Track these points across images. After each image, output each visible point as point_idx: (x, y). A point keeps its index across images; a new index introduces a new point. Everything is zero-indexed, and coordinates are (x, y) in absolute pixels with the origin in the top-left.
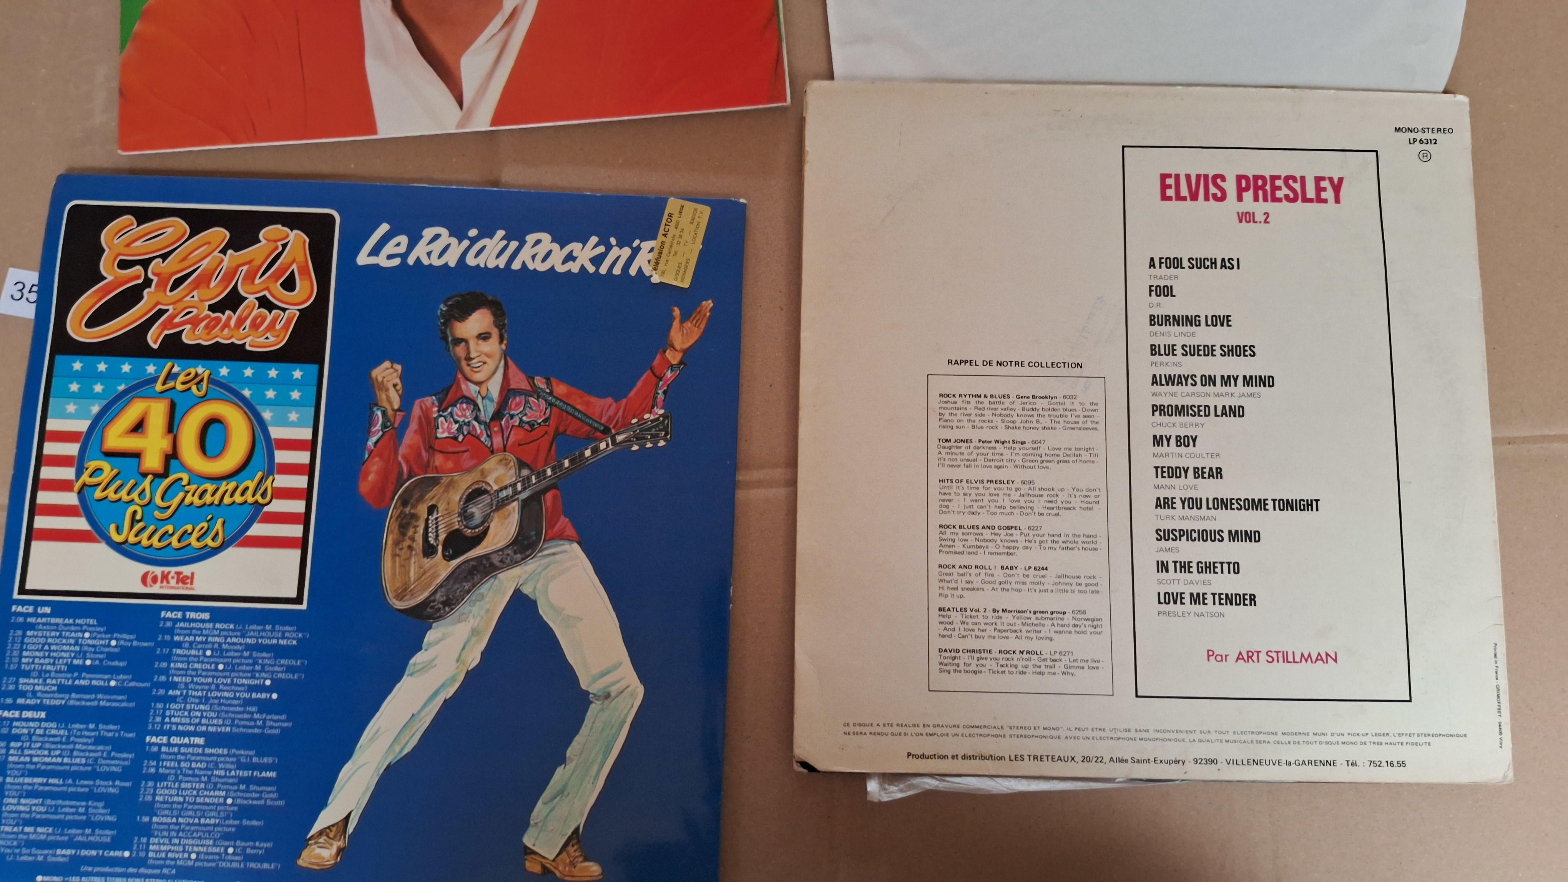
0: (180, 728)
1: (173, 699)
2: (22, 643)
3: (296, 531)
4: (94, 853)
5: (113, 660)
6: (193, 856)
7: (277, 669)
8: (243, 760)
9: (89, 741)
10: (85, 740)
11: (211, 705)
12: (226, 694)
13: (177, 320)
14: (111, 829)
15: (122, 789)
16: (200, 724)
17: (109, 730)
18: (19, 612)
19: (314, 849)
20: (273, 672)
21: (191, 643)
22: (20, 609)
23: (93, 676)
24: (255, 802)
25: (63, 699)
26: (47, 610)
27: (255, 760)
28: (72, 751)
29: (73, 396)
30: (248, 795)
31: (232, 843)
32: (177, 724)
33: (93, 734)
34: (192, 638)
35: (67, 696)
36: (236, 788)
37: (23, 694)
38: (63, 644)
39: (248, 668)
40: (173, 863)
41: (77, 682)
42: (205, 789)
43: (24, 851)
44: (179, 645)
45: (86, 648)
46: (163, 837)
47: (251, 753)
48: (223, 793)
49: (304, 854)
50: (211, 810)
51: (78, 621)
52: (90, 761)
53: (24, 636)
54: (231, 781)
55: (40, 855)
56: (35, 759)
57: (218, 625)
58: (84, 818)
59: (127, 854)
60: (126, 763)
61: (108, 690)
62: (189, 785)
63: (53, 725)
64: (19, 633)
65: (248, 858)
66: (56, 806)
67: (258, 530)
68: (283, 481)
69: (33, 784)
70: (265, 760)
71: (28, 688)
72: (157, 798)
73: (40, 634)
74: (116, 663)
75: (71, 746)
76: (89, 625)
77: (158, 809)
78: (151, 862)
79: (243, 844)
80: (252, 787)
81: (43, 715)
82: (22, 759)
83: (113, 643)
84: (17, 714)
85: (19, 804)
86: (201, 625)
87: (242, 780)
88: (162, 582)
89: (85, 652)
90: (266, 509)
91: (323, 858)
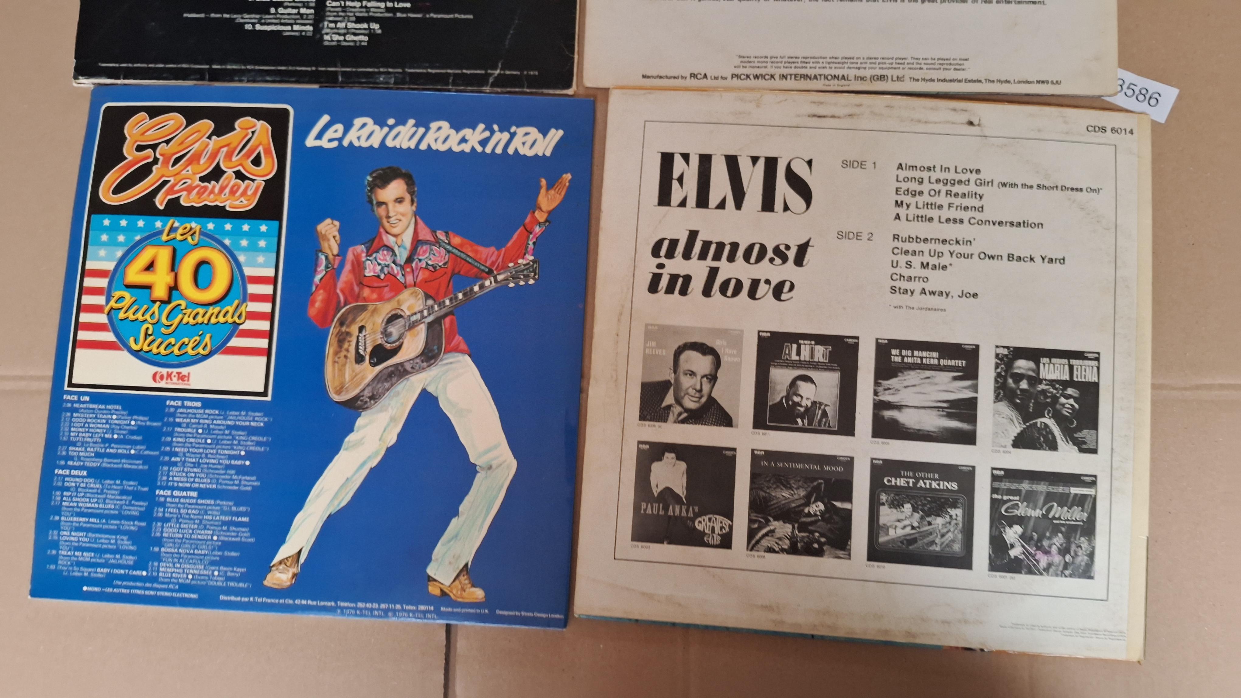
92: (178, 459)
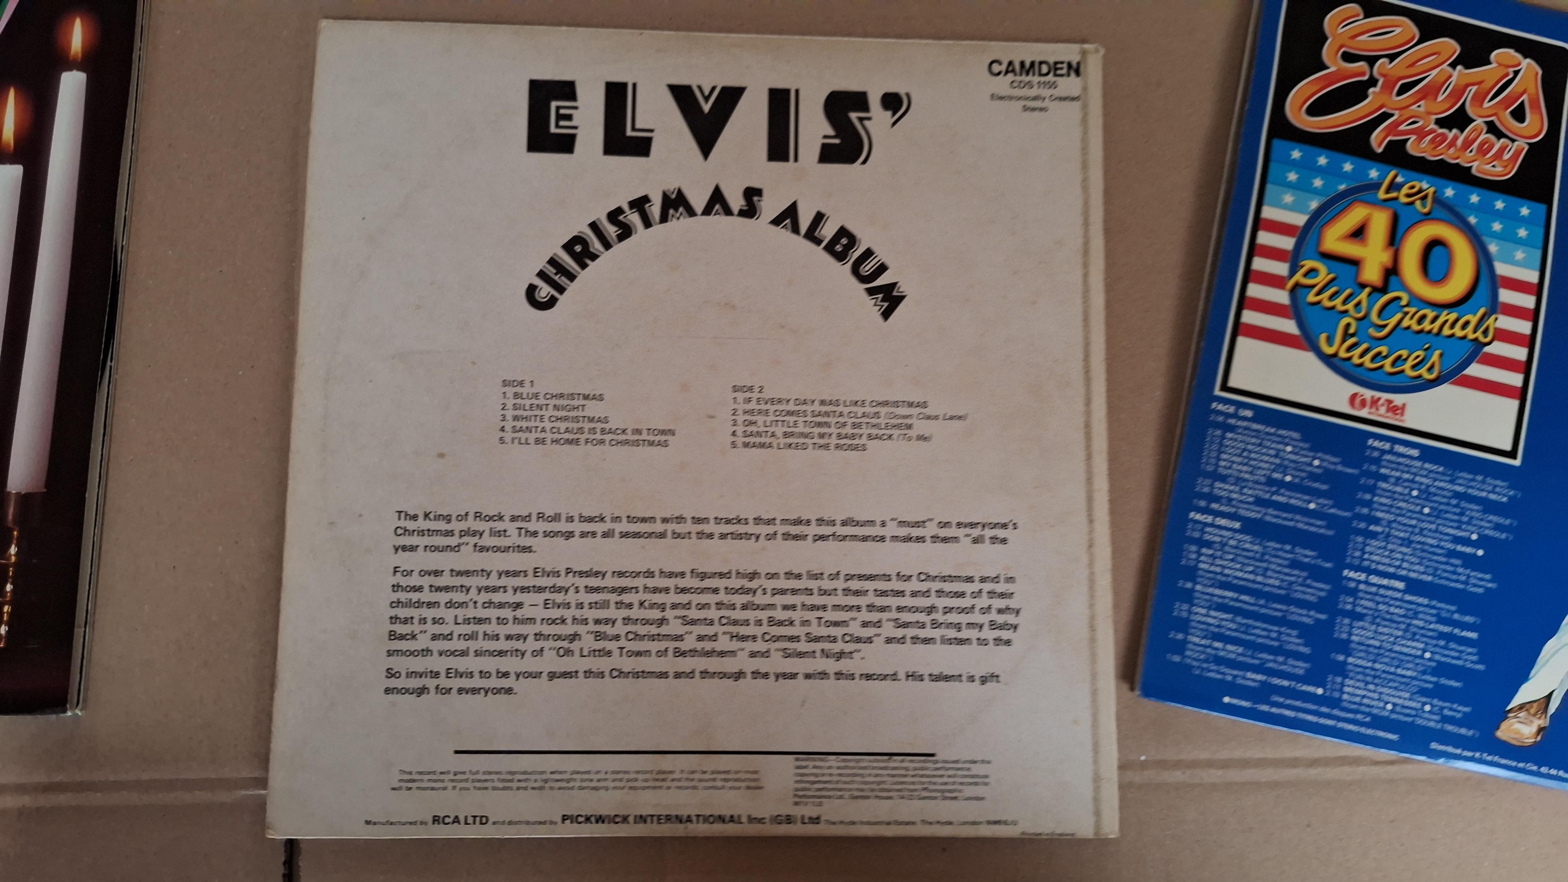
0: (1381, 568)
1: (1374, 535)
2: (1221, 445)
3: (1515, 379)
4: (1286, 683)
5: (1315, 481)
6: (1389, 707)
7: (1483, 523)
8: (1444, 614)
9: (1286, 563)
10: (1280, 561)
11: (1415, 549)
12: (1430, 541)
13: (1402, 127)
14: (1306, 662)
15: (1317, 620)
16: (1399, 567)
17: (1307, 555)
18: (1218, 410)
19: (1512, 725)
20: (1481, 527)
21: (1398, 479)
22: (1220, 407)
23: (1293, 494)
24: (1454, 662)
25: (1259, 512)
26: (1249, 413)
27: (1456, 616)
28: (1267, 569)
29: (1291, 186)
30: (1446, 652)
31: (1428, 700)
32: (1378, 563)
33: (1289, 556)
34: (1398, 474)
35: (1263, 510)
36: (1434, 642)
37: (1218, 499)
38: (1263, 454)
39: (1456, 517)
40: (1368, 710)
41: (1274, 498)
42: (1403, 637)
43: (1213, 667)
44: (1385, 478)
45: (1286, 463)
46: (1359, 680)
47: (1453, 608)
48: (1422, 646)
49: (1504, 725)
50: (1408, 662)
51: (1282, 432)
52: (1285, 584)
53: (1223, 437)
54: (1430, 634)
55: (1229, 674)
56: (1227, 571)
57: (1427, 465)
58: (1276, 644)
59: (1320, 691)
60: (1323, 594)
61: (1306, 512)
62: (1386, 630)
63: (1248, 538)
64: (1218, 432)
65: (1445, 719)
66: (1248, 626)
67: (1475, 370)
68: (1506, 322)
69: (1224, 597)
70: (1468, 619)
71: (1223, 493)
72: (1354, 638)
73: (1240, 437)
74: (1316, 485)
75: (1264, 565)
76: (1292, 439)
77: (1355, 649)
78: (1345, 704)
79: (1440, 703)
80: (1452, 645)
81: (1237, 525)
82: (1212, 568)
83: (1316, 463)
84: (1210, 519)
85: (1207, 615)
86: (1408, 462)
87: (1442, 636)
88: (1371, 407)
89: (1286, 467)
90: (1487, 349)
91: (1522, 735)
92: (1379, 529)
